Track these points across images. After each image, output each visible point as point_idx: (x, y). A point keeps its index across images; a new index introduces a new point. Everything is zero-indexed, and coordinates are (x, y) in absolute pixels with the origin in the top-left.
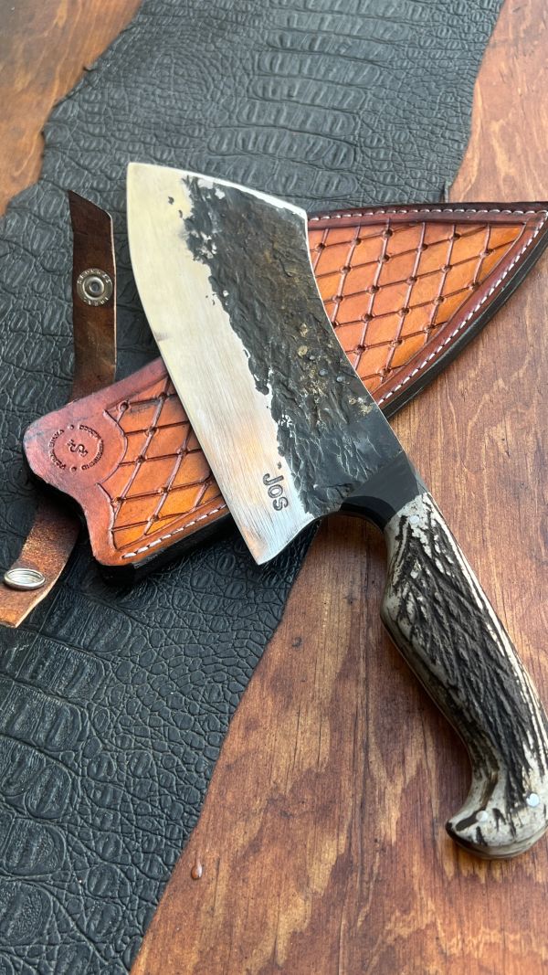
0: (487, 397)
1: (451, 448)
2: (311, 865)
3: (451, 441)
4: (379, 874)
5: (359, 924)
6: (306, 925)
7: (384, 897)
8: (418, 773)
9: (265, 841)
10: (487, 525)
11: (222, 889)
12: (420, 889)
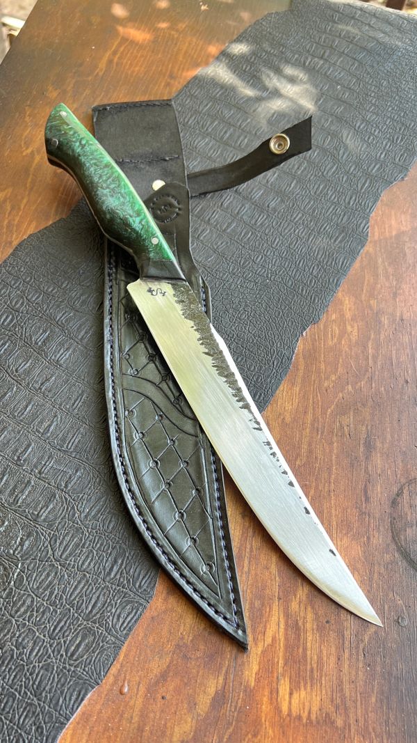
0: (341, 395)
1: (316, 425)
2: (198, 695)
3: (316, 420)
4: (241, 707)
5: (225, 740)
6: (191, 736)
7: (242, 723)
8: (272, 641)
9: (171, 674)
10: (332, 481)
11: (139, 702)
12: (265, 721)
